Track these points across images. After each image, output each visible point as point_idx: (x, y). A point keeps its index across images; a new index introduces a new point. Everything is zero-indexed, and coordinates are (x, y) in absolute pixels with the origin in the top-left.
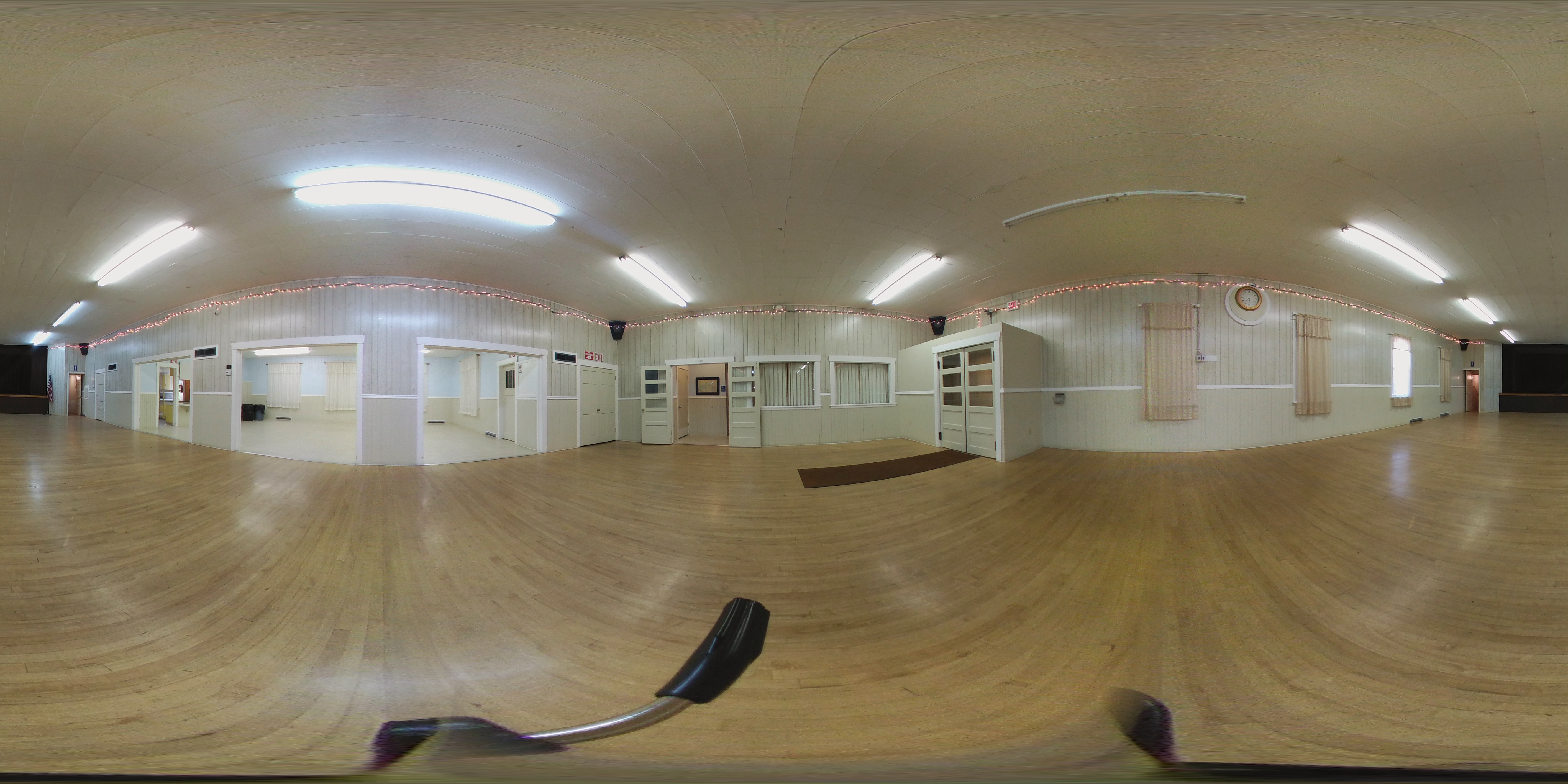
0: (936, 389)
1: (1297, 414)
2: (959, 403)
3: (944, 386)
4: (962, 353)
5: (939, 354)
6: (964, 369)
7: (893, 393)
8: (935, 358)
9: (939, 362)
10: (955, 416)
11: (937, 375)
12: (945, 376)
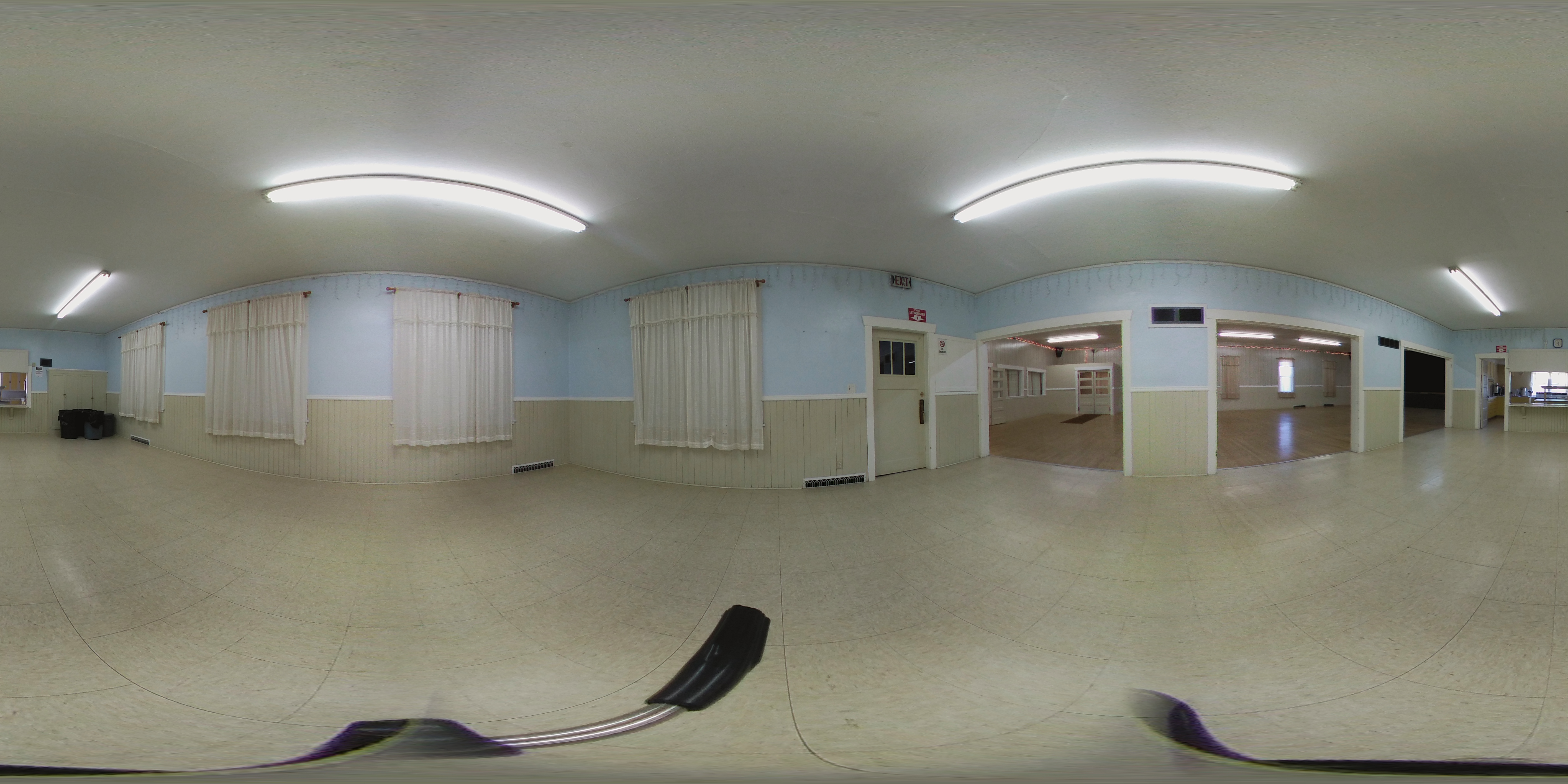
0: (1076, 387)
1: (1222, 399)
2: (1091, 393)
3: (1081, 386)
4: (1092, 373)
5: (1078, 371)
6: (1093, 378)
7: (1044, 389)
8: (1076, 373)
9: (1078, 375)
10: (1088, 400)
11: (1077, 380)
12: (1081, 382)
